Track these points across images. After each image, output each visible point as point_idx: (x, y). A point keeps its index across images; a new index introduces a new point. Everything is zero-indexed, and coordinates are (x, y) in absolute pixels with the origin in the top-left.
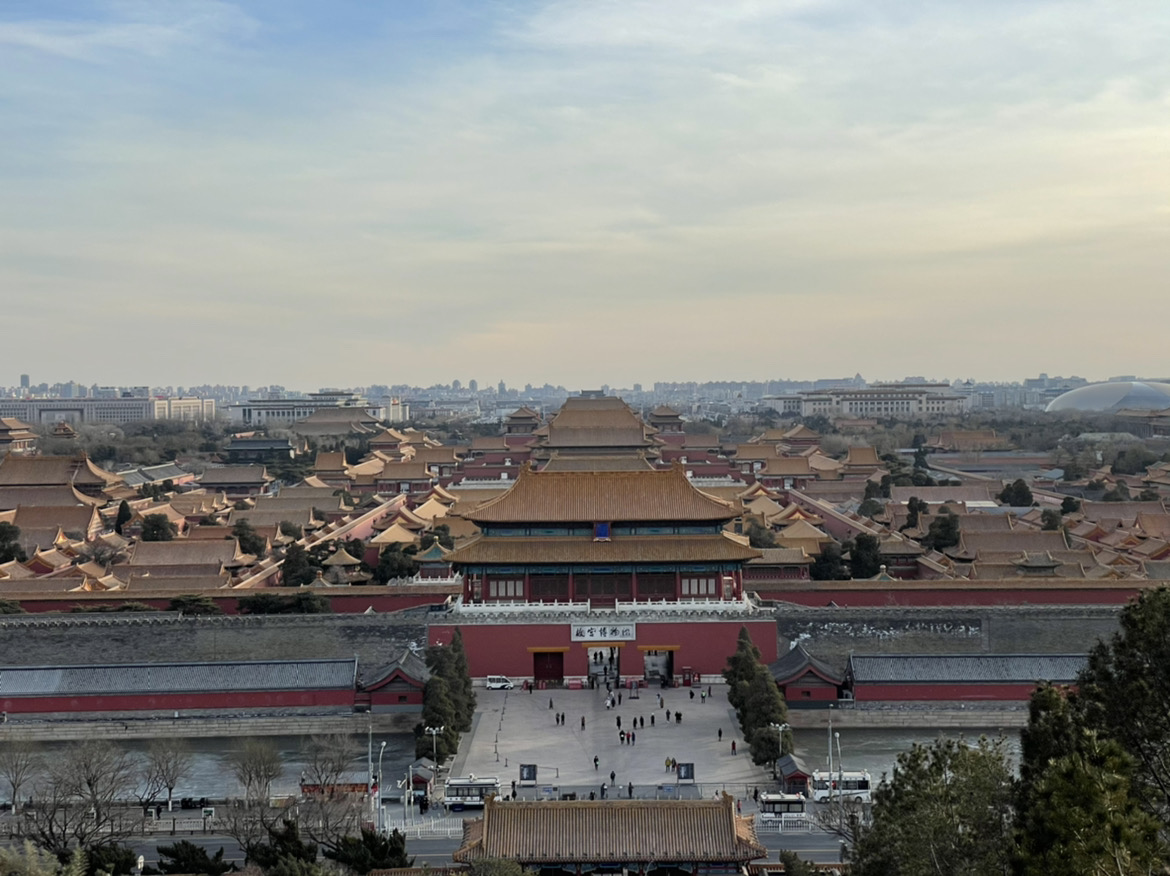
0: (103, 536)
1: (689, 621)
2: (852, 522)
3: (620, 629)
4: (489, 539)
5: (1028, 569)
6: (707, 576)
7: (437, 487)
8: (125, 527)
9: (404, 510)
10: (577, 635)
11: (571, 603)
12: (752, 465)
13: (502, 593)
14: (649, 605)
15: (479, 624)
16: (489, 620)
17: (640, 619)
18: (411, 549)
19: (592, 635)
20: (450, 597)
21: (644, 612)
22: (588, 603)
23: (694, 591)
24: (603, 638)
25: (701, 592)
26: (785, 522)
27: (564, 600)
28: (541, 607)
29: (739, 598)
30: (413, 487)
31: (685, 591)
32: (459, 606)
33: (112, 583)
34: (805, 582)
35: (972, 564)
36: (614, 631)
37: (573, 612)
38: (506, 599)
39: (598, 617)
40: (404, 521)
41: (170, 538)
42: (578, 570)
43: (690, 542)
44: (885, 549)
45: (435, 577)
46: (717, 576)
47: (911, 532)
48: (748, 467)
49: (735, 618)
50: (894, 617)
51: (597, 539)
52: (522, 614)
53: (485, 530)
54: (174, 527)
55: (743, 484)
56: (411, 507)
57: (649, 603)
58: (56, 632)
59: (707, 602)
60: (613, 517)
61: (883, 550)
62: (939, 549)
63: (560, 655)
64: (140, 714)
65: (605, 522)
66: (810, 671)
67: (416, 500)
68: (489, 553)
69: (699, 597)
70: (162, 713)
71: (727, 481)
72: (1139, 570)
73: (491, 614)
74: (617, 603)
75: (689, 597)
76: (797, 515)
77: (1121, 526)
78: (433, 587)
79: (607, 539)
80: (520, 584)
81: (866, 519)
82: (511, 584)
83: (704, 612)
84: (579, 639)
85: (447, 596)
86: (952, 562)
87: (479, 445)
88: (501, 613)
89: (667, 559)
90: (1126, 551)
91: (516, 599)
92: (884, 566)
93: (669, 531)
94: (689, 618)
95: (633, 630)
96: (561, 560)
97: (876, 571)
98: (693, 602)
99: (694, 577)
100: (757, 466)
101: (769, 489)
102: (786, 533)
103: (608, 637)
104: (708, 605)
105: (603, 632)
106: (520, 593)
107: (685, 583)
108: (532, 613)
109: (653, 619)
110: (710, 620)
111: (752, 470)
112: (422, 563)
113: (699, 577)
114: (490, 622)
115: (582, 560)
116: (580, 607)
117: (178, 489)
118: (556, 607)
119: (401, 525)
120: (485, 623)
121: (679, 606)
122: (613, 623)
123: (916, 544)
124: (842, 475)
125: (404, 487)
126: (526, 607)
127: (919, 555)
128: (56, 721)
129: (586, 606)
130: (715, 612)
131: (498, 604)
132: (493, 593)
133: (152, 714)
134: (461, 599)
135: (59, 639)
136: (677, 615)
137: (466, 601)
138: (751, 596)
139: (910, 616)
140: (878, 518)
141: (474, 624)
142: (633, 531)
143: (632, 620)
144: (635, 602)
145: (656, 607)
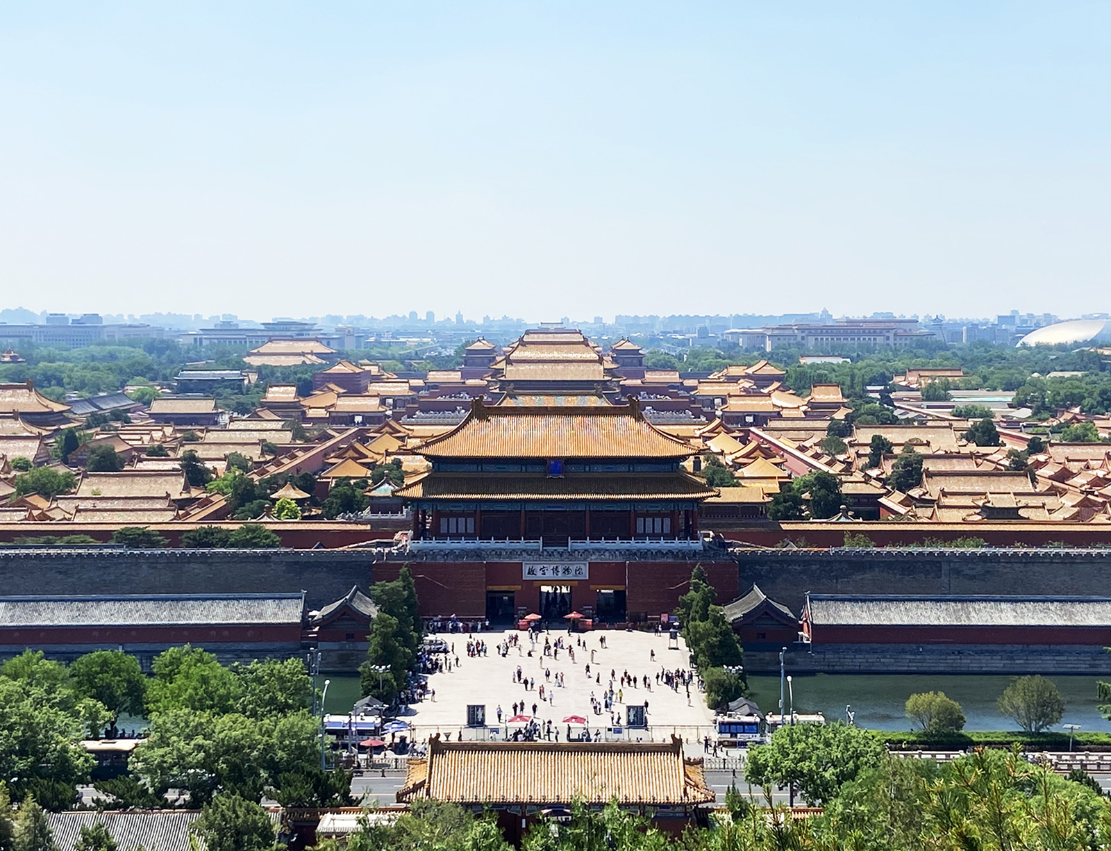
1: (643, 561)
3: (573, 568)
4: (439, 475)
6: (663, 516)
7: (393, 423)
8: (73, 457)
9: (355, 443)
11: (522, 541)
12: (713, 401)
13: (453, 530)
14: (603, 544)
16: (439, 557)
17: (593, 559)
18: (362, 483)
19: (544, 574)
20: (400, 533)
21: (598, 550)
22: (541, 542)
23: (649, 530)
24: (555, 577)
25: (656, 531)
26: (745, 460)
27: (515, 537)
28: (493, 544)
31: (640, 530)
32: (409, 543)
34: (763, 522)
35: (935, 505)
36: (567, 570)
37: (524, 550)
38: (456, 536)
39: (551, 555)
40: (356, 456)
41: (117, 470)
42: (529, 507)
43: (645, 480)
44: (846, 488)
45: (385, 512)
46: (672, 516)
47: (874, 473)
48: (708, 403)
50: (853, 558)
51: (550, 476)
52: (473, 553)
53: (438, 466)
54: (121, 459)
55: (703, 419)
56: (364, 440)
57: (603, 541)
59: (662, 540)
60: (568, 454)
61: (842, 490)
62: (902, 490)
63: (511, 593)
65: (559, 458)
66: (767, 614)
67: (369, 434)
68: (440, 489)
69: (655, 536)
70: (106, 647)
72: (1105, 512)
73: (442, 550)
74: (570, 542)
76: (758, 453)
77: (1088, 468)
78: (384, 522)
79: (561, 476)
80: (471, 521)
81: (827, 458)
82: (462, 520)
83: (658, 552)
84: (531, 577)
85: (397, 532)
88: (452, 550)
89: (622, 497)
91: (469, 537)
92: (843, 507)
93: (624, 468)
94: (644, 557)
95: (586, 569)
96: (513, 497)
97: (837, 512)
98: (648, 541)
99: (649, 516)
100: (717, 401)
101: (729, 426)
102: (745, 472)
103: (560, 576)
104: (663, 544)
105: (555, 570)
106: (471, 530)
107: (640, 521)
108: (483, 550)
109: (607, 558)
110: (665, 560)
111: (712, 404)
112: (372, 498)
113: (654, 516)
115: (535, 497)
116: (532, 545)
117: (127, 420)
118: (507, 544)
119: (353, 459)
120: (437, 562)
121: (633, 544)
122: (566, 561)
124: (805, 412)
125: (358, 419)
126: (477, 544)
127: (881, 496)
129: (538, 544)
130: (669, 552)
131: (449, 541)
132: (443, 530)
134: (411, 534)
136: (631, 554)
137: (416, 537)
138: (707, 536)
139: (869, 558)
140: (841, 457)
141: (424, 561)
142: (588, 469)
143: (585, 560)
144: (588, 541)
145: (610, 545)
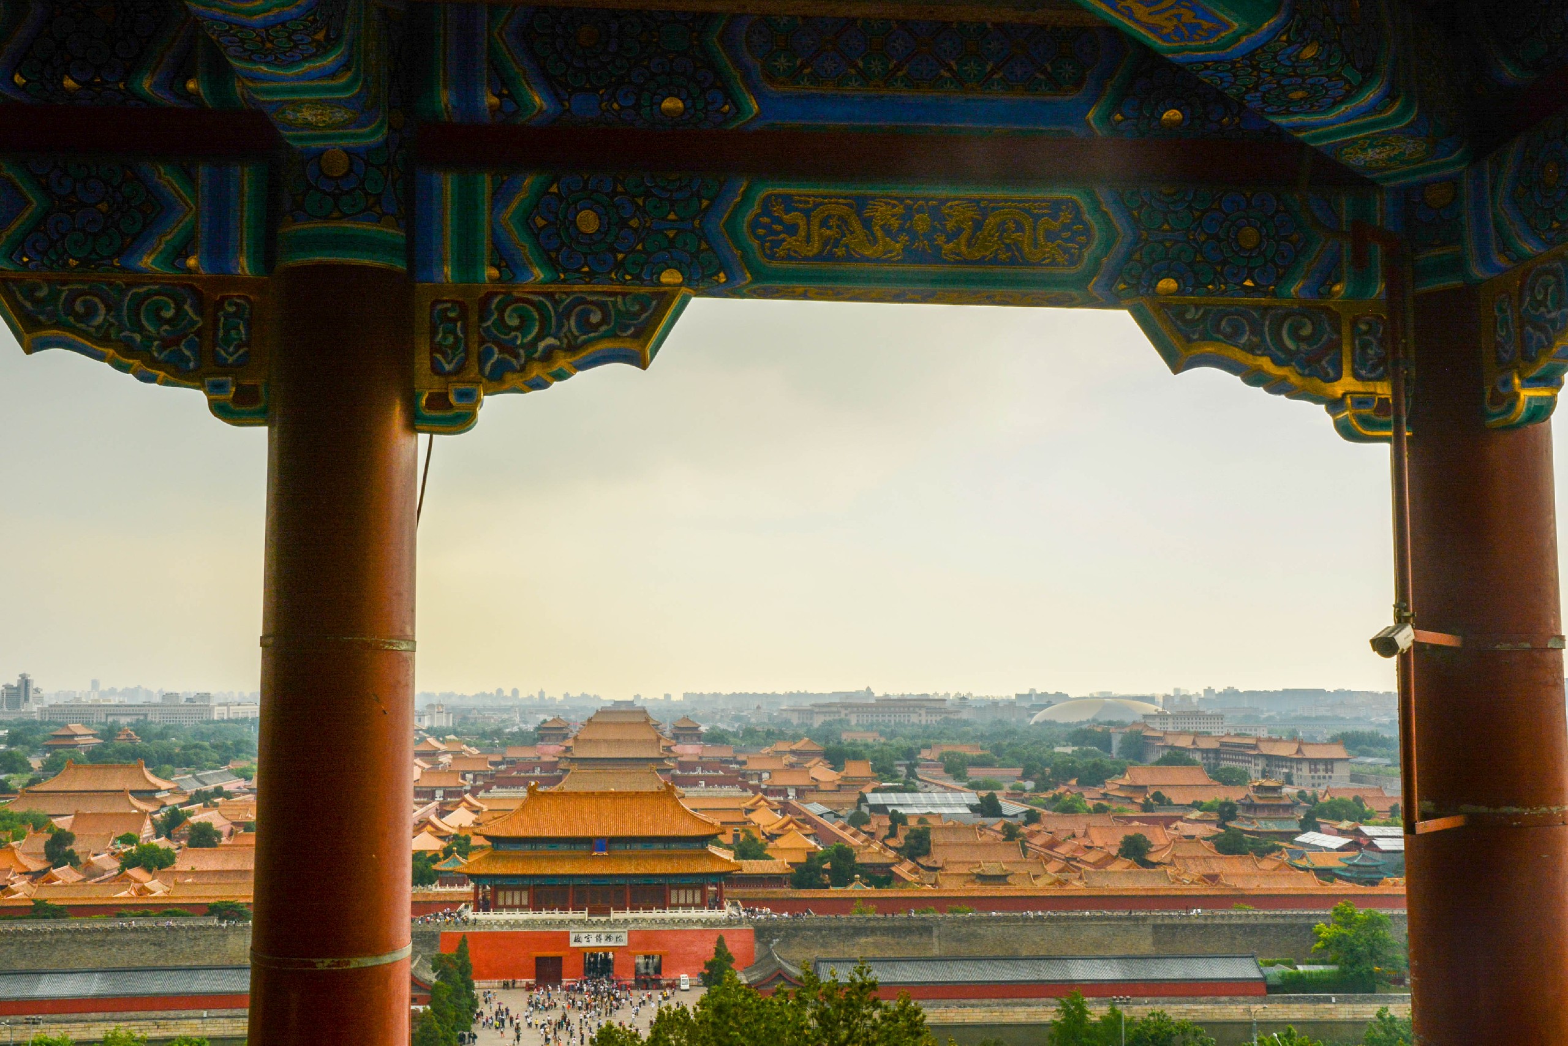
0: (155, 841)
1: (675, 928)
2: (840, 833)
3: (613, 935)
4: (500, 852)
5: (984, 878)
6: (693, 888)
7: (468, 796)
8: (175, 832)
9: (433, 818)
10: (575, 941)
11: (570, 912)
12: (760, 775)
13: (509, 902)
14: (641, 914)
15: (486, 930)
16: (495, 927)
17: (632, 927)
18: (435, 859)
19: (588, 941)
20: (463, 905)
21: (636, 920)
22: (586, 912)
23: (682, 901)
24: (599, 944)
25: (688, 902)
26: (780, 832)
27: (564, 909)
28: (544, 915)
29: (721, 907)
30: (448, 793)
31: (674, 901)
32: (470, 914)
33: (157, 888)
34: (786, 892)
35: (938, 873)
36: (608, 938)
37: (571, 920)
38: (512, 908)
39: (594, 924)
40: (433, 829)
41: (215, 845)
42: (577, 881)
43: (679, 857)
44: (862, 858)
45: (452, 885)
46: (702, 887)
47: (891, 842)
48: (756, 777)
49: (717, 926)
50: (858, 925)
51: (595, 854)
52: (526, 923)
53: (495, 844)
54: (219, 834)
55: (750, 793)
56: (442, 813)
57: (641, 911)
58: (99, 937)
59: (693, 911)
60: (611, 834)
61: (858, 860)
62: (912, 859)
63: (560, 959)
64: (172, 1014)
65: (604, 838)
66: (780, 975)
67: (448, 808)
68: (498, 866)
69: (686, 906)
70: (191, 1013)
71: (735, 791)
72: (1080, 878)
73: (498, 921)
74: (612, 912)
75: (676, 906)
76: (791, 826)
77: (1074, 836)
78: (451, 894)
79: (605, 853)
80: (525, 894)
81: (852, 829)
82: (517, 894)
83: (690, 920)
84: (577, 945)
85: (461, 902)
86: (921, 870)
87: (513, 753)
88: (507, 921)
89: (658, 871)
90: (1074, 859)
91: (522, 907)
92: (858, 876)
93: (660, 846)
94: (676, 925)
95: (625, 937)
96: (561, 872)
97: (852, 881)
98: (680, 910)
99: (682, 888)
100: (765, 776)
101: (770, 799)
102: (780, 843)
103: (603, 943)
104: (693, 914)
105: (599, 938)
106: (525, 902)
107: (674, 893)
108: (535, 920)
109: (644, 926)
110: (695, 928)
111: (760, 779)
112: (441, 872)
113: (686, 888)
114: (496, 929)
115: (582, 872)
116: (578, 916)
117: (229, 795)
118: (557, 915)
119: (430, 833)
120: (492, 930)
121: (668, 914)
122: (608, 930)
123: (891, 854)
124: (839, 786)
125: (439, 793)
126: (530, 915)
127: (893, 864)
128: (93, 1021)
129: (584, 915)
130: (699, 921)
131: (505, 913)
132: (501, 902)
133: (183, 1014)
134: (471, 908)
135: (102, 943)
136: (664, 923)
137: (476, 909)
138: (734, 904)
139: (872, 924)
140: (865, 828)
141: (482, 930)
142: (628, 847)
143: (625, 927)
144: (628, 912)
145: (648, 915)
